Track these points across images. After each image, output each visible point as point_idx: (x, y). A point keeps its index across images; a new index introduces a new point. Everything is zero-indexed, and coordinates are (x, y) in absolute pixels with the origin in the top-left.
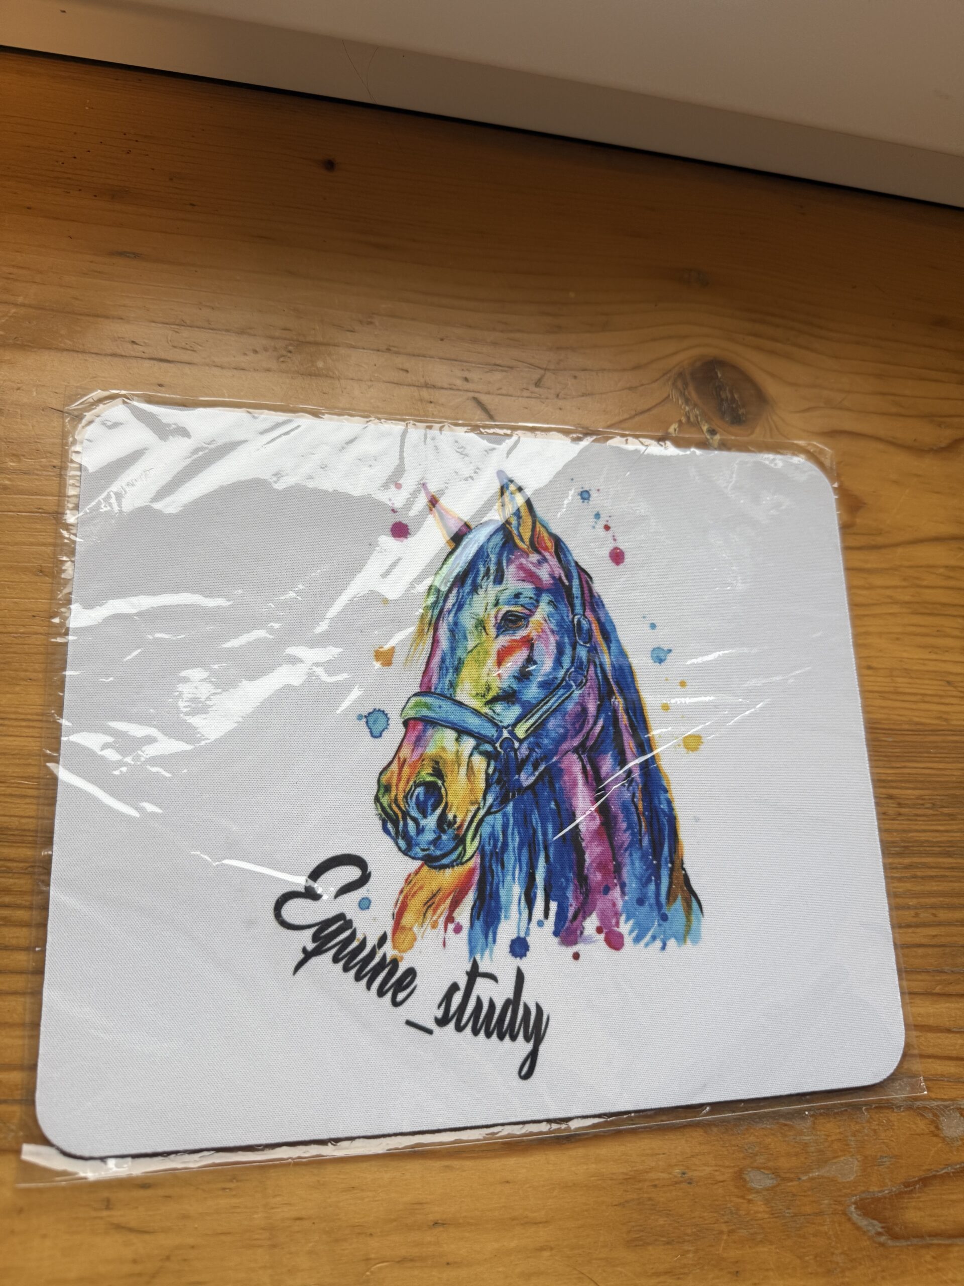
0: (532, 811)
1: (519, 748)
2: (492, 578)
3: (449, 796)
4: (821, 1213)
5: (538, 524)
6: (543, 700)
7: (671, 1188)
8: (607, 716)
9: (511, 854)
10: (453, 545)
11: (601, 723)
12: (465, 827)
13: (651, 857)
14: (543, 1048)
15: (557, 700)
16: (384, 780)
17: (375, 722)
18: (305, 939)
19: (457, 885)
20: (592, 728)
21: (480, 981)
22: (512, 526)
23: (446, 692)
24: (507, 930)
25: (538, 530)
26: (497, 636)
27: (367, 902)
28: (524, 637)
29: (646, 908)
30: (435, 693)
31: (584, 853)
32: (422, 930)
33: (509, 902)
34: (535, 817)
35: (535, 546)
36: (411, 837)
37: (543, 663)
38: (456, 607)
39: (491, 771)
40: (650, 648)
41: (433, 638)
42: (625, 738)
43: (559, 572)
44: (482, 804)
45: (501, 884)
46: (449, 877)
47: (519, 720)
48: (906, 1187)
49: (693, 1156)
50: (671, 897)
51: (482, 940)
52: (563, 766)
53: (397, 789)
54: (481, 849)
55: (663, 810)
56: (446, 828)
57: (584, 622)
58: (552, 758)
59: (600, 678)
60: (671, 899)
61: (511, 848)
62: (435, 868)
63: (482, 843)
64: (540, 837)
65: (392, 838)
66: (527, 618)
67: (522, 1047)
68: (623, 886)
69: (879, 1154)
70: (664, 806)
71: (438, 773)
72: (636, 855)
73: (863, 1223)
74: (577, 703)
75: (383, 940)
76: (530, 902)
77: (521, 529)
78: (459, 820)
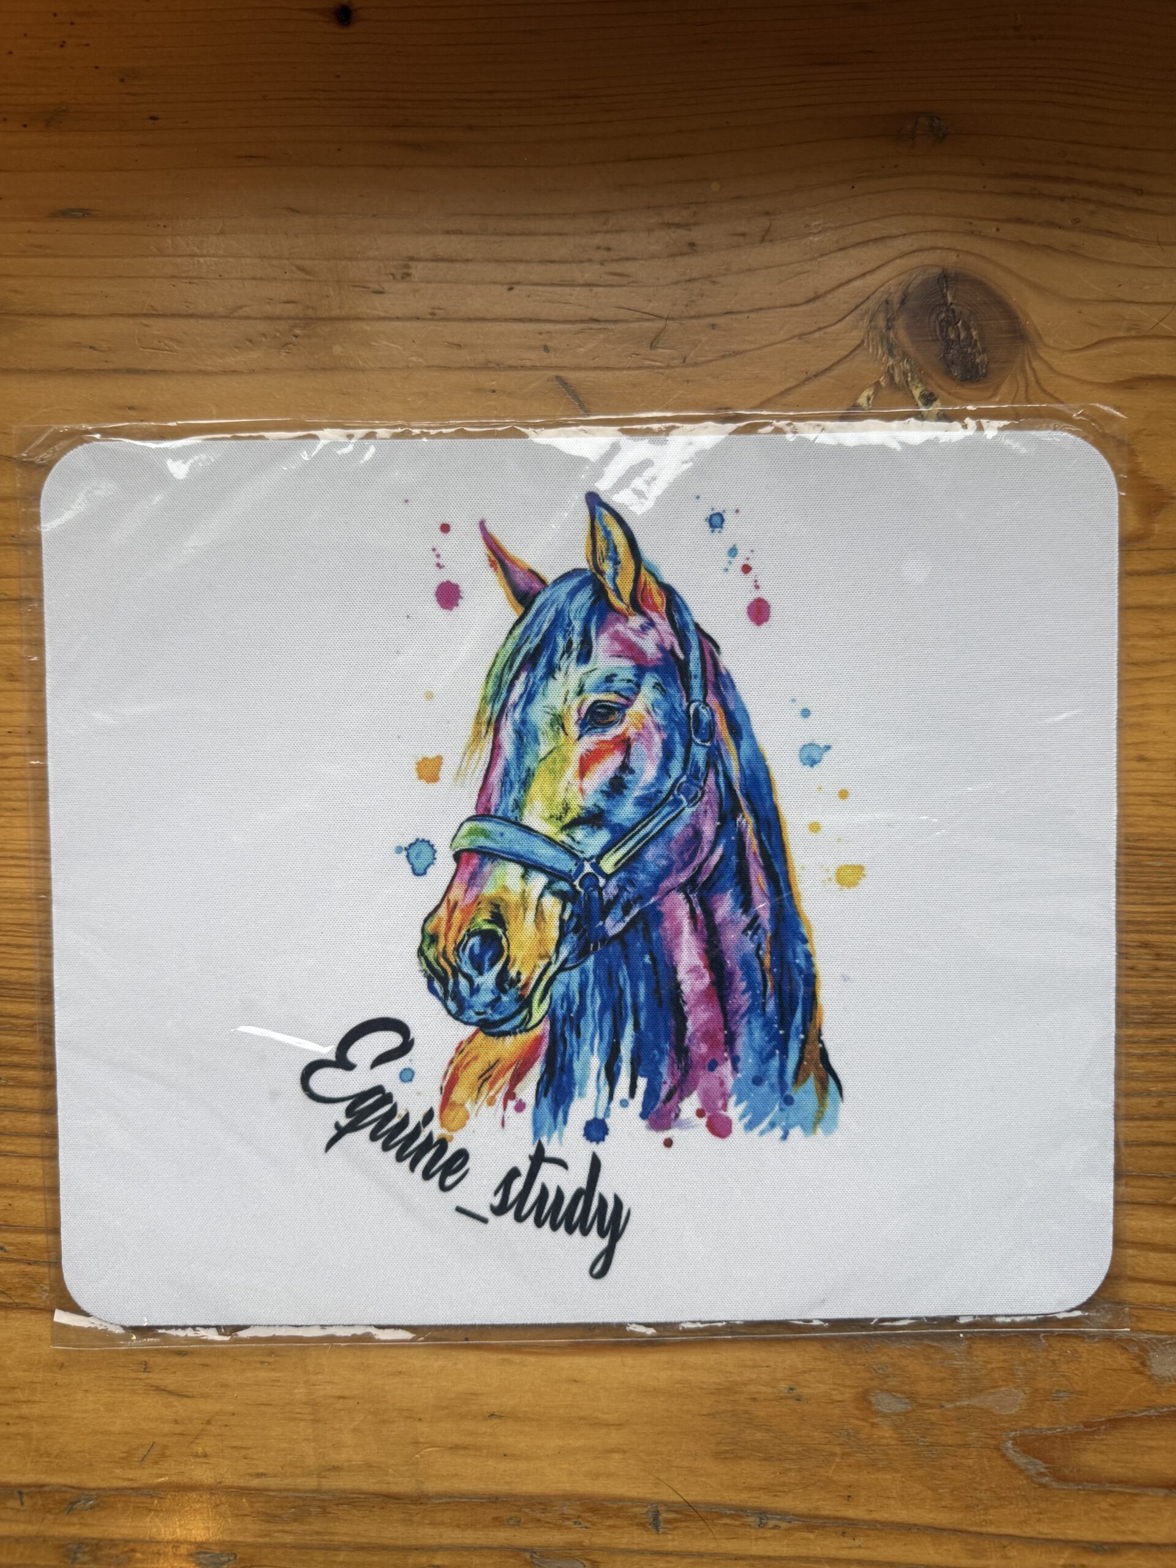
0: (619, 966)
1: (605, 887)
2: (575, 654)
3: (512, 947)
4: (965, 1445)
5: (643, 571)
6: (640, 822)
7: (775, 1402)
8: (729, 842)
9: (590, 1019)
10: (521, 610)
11: (719, 851)
12: (531, 986)
13: (776, 1026)
14: (620, 1245)
15: (660, 822)
16: (429, 928)
17: (418, 856)
18: (338, 1114)
19: (520, 1056)
20: (706, 859)
21: (545, 1167)
22: (606, 576)
23: (510, 814)
24: (581, 1110)
25: (643, 580)
26: (580, 737)
27: (409, 1074)
28: (617, 737)
29: (765, 1088)
30: (495, 817)
31: (685, 1019)
32: (476, 1107)
33: (585, 1077)
34: (623, 974)
35: (638, 604)
36: (464, 998)
37: (643, 772)
38: (524, 699)
39: (566, 916)
40: (799, 745)
41: (494, 743)
42: (752, 870)
43: (671, 640)
44: (554, 958)
45: (575, 1055)
46: (510, 1046)
47: (606, 850)
48: (1087, 1427)
49: (805, 1372)
50: (799, 1077)
51: (549, 1120)
52: (663, 909)
53: (446, 939)
54: (551, 1014)
55: (798, 965)
56: (507, 987)
57: (704, 711)
58: (649, 900)
59: (723, 790)
60: (800, 1078)
61: (589, 1012)
62: (493, 1035)
63: (552, 1006)
64: (629, 999)
65: (440, 999)
66: (623, 708)
67: (596, 1243)
68: (735, 1061)
69: (1056, 1388)
70: (800, 961)
71: (498, 919)
72: (757, 1023)
73: (1021, 1460)
74: (687, 826)
75: (429, 1117)
76: (612, 1078)
77: (618, 580)
78: (523, 978)
